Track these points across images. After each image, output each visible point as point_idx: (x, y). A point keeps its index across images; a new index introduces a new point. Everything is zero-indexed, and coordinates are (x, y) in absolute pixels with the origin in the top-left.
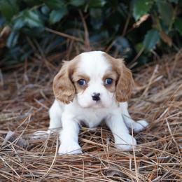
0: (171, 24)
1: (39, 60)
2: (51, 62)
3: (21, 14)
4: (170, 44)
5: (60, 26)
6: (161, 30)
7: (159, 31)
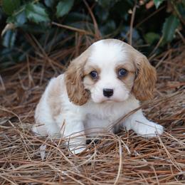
1: (41, 58)
2: (55, 61)
3: (23, 8)
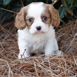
0: (72, 3)
4: (72, 14)
5: (9, 7)
6: (66, 6)
7: (65, 7)
